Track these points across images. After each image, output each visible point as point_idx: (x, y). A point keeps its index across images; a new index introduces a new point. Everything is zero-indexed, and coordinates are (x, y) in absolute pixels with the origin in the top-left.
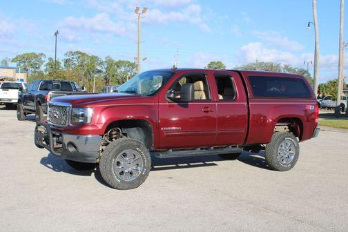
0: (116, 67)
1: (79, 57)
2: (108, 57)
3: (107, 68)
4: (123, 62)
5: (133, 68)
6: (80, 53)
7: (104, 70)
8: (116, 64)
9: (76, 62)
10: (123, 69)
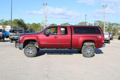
0: (112, 26)
1: (99, 23)
2: (109, 22)
3: (109, 26)
4: (114, 24)
5: (118, 25)
6: (99, 21)
7: (108, 27)
8: (112, 24)
9: (98, 24)
10: (114, 26)
